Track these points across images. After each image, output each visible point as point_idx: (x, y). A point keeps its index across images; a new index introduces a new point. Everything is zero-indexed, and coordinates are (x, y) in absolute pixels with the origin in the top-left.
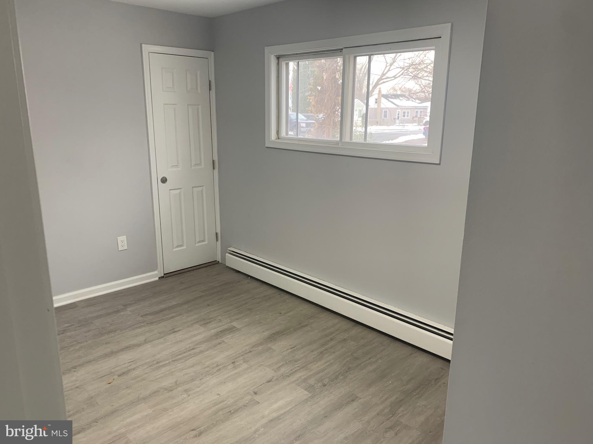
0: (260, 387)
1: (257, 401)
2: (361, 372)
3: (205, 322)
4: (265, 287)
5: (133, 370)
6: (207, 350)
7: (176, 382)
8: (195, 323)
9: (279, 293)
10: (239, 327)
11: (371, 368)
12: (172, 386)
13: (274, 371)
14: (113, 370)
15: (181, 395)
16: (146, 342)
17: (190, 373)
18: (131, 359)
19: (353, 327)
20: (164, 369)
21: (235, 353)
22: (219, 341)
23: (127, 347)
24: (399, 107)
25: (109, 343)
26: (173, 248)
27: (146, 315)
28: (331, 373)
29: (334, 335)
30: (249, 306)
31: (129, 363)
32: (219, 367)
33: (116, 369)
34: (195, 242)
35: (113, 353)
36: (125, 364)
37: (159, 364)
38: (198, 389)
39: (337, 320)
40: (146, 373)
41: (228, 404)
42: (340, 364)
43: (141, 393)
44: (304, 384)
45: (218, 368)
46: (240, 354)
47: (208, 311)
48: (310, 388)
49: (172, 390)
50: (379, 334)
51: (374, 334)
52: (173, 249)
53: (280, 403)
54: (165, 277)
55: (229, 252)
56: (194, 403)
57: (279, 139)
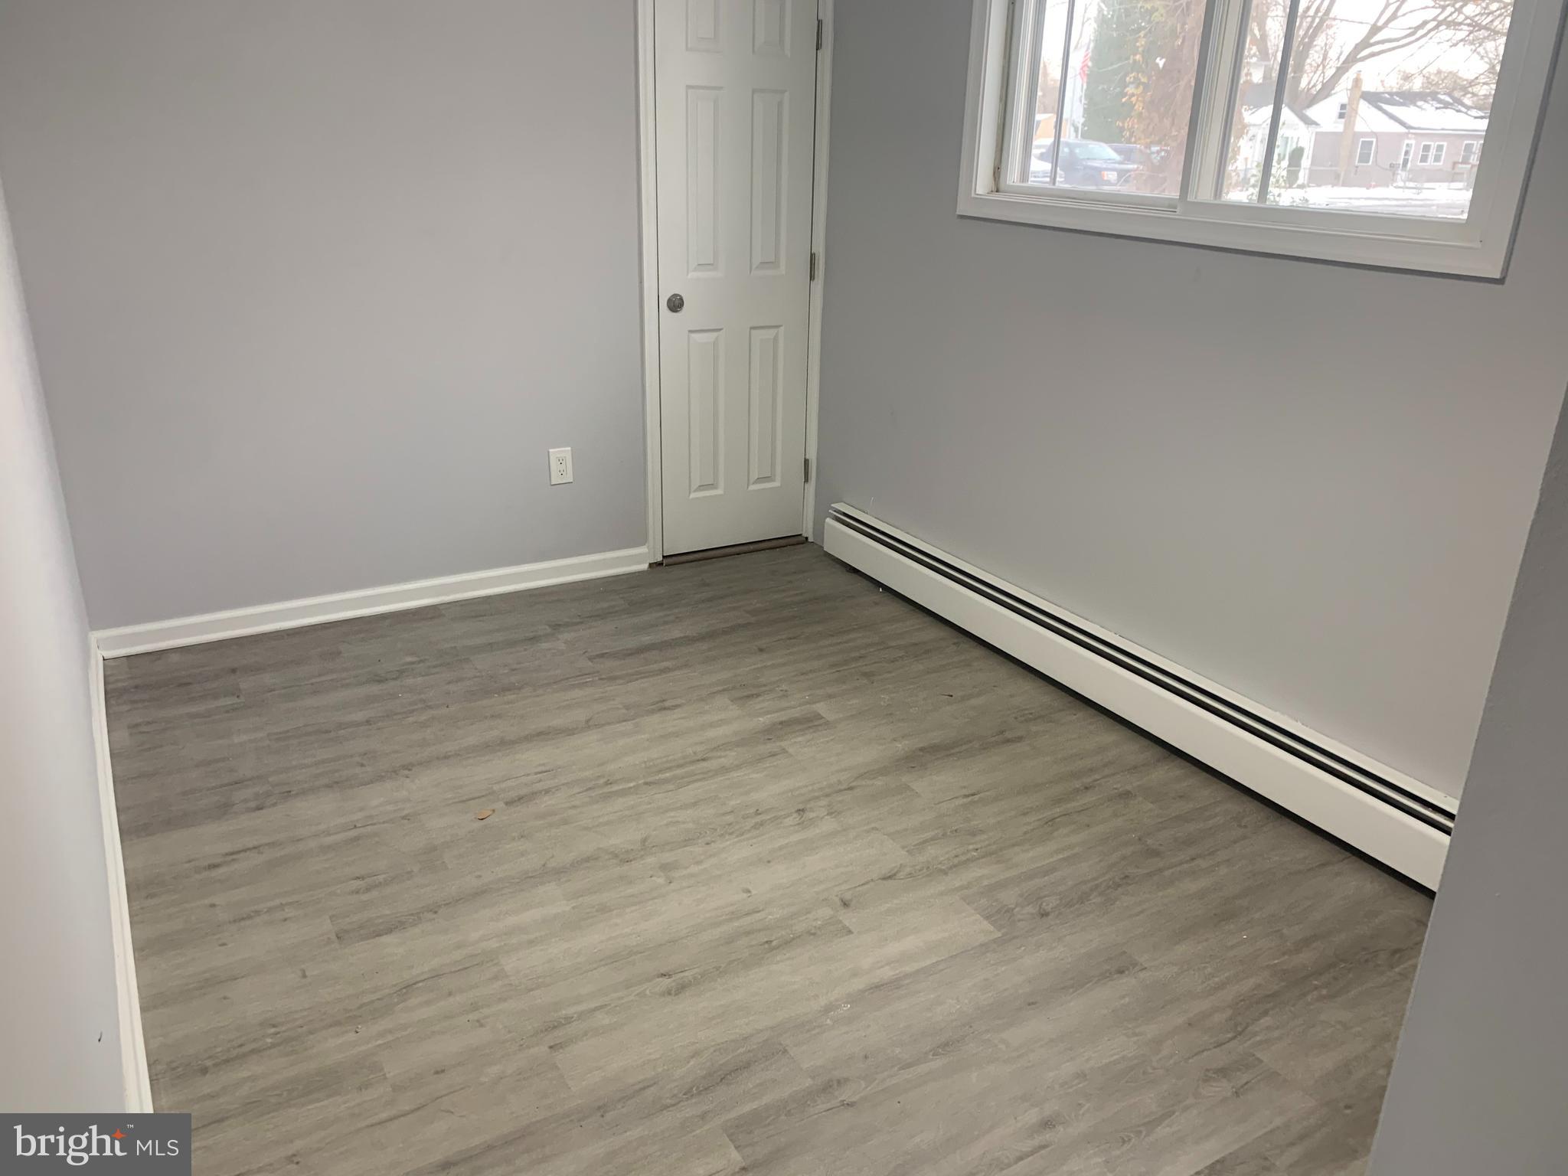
0: (860, 888)
1: (844, 927)
2: (1160, 894)
3: (745, 693)
4: (919, 620)
5: (543, 793)
6: (738, 767)
7: (644, 841)
8: (719, 692)
9: (956, 641)
10: (830, 717)
11: (1191, 886)
12: (632, 850)
13: (907, 851)
14: (496, 788)
15: (651, 877)
16: (589, 725)
17: (684, 823)
18: (544, 765)
19: (1158, 761)
20: (619, 803)
21: (811, 785)
22: (770, 747)
23: (540, 734)
24: (1412, 131)
25: (499, 716)
26: (690, 489)
27: (602, 656)
28: (1070, 883)
29: (1097, 777)
30: (866, 665)
31: (536, 773)
32: (760, 816)
33: (503, 785)
34: (748, 480)
35: (504, 744)
36: (528, 775)
37: (609, 786)
38: (694, 869)
39: (1112, 736)
40: (574, 807)
41: (767, 920)
42: (1100, 861)
43: (553, 857)
44: (983, 901)
45: (758, 819)
46: (821, 789)
47: (759, 666)
48: (1002, 915)
49: (631, 861)
50: (1233, 791)
51: (1220, 791)
52: (690, 493)
53: (910, 943)
54: (666, 565)
55: (835, 513)
56: (680, 904)
57: (997, 191)
